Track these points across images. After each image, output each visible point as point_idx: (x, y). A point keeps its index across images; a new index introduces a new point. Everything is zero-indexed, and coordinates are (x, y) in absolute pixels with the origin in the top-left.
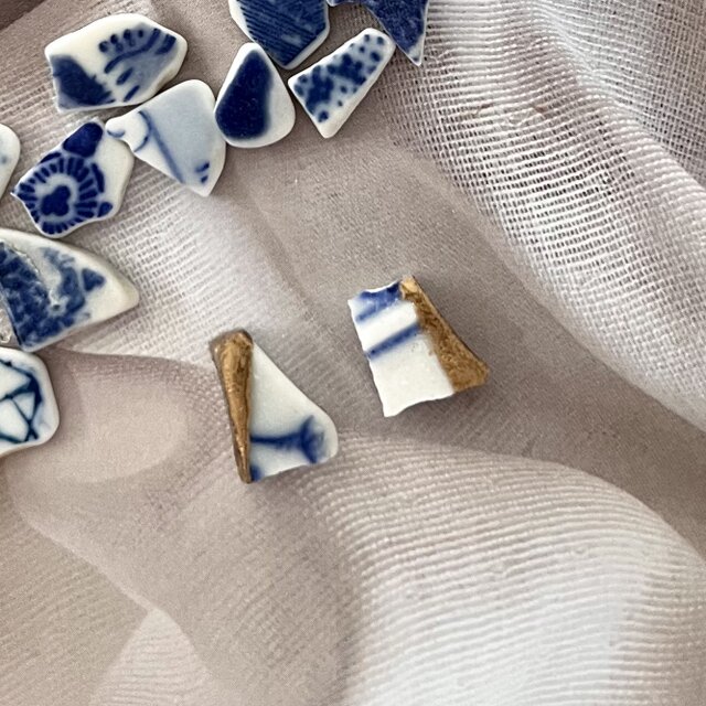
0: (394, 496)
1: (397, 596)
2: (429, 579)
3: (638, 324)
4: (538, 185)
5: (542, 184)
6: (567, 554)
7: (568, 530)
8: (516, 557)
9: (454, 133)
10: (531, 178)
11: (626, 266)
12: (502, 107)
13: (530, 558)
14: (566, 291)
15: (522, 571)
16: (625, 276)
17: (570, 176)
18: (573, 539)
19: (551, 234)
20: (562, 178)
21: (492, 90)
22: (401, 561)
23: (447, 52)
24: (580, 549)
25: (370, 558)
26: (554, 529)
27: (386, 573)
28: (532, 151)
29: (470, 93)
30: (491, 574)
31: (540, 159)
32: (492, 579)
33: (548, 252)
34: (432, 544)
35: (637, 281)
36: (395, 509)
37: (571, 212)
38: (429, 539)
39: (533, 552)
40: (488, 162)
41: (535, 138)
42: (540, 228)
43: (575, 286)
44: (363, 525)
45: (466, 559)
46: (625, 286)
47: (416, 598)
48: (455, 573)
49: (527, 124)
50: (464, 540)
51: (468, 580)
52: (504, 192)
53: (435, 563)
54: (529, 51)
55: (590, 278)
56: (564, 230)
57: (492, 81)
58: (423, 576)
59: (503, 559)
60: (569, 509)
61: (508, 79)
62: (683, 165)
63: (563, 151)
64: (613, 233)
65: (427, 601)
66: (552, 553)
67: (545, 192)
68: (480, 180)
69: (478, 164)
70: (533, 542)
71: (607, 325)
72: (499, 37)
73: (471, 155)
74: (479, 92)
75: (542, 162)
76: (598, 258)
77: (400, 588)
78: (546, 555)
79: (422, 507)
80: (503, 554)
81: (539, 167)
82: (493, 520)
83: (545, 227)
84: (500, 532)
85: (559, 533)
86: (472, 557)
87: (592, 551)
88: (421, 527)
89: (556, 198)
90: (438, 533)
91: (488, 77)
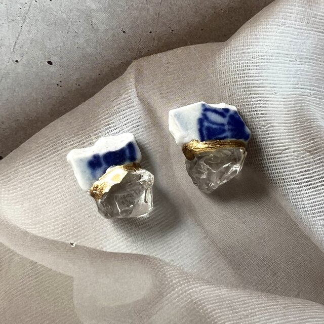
12: (293, 150)
21: (288, 142)
23: (269, 125)
29: (279, 143)
41: (306, 164)
54: (305, 126)
57: (288, 139)
61: (295, 138)
72: (292, 120)
74: (282, 143)
83: (309, 202)
91: (287, 137)
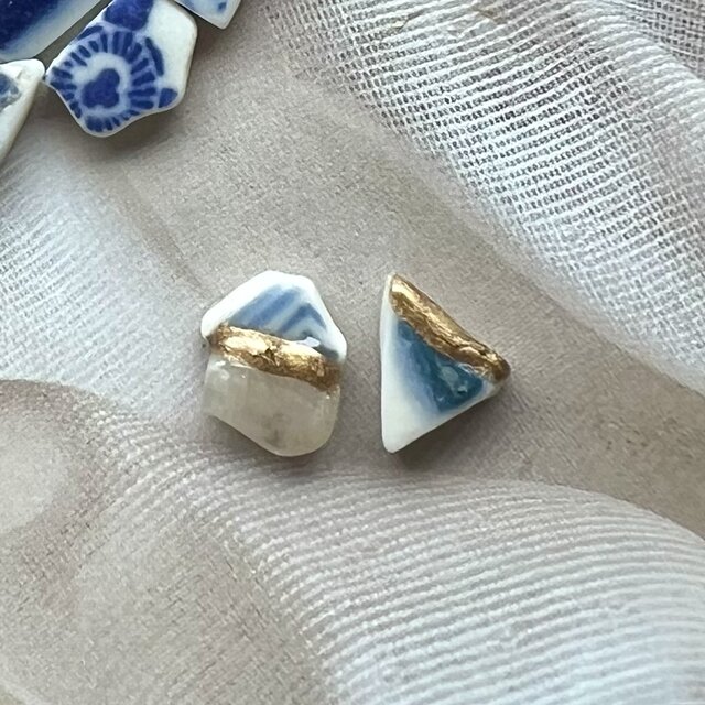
0: (351, 544)
1: (370, 680)
2: (412, 654)
3: (657, 289)
4: (497, 114)
5: (503, 112)
6: (598, 610)
7: (594, 578)
8: (528, 617)
10: (486, 105)
11: (632, 213)
13: (547, 618)
15: (540, 636)
16: (632, 226)
17: (540, 97)
18: (604, 589)
19: (523, 178)
20: (529, 102)
22: (371, 631)
24: (614, 603)
25: (328, 629)
26: (576, 576)
27: (352, 648)
30: (497, 643)
31: (495, 79)
32: (499, 649)
33: (520, 202)
34: (410, 605)
35: (648, 231)
36: (354, 561)
38: (405, 599)
39: (551, 609)
42: (507, 171)
43: (563, 245)
44: (313, 585)
45: (459, 624)
46: (633, 240)
47: (397, 680)
48: (446, 644)
49: (473, 33)
50: (452, 598)
51: (465, 652)
52: (452, 127)
53: (417, 631)
55: (584, 232)
56: (540, 171)
58: (403, 649)
59: (511, 621)
60: (592, 548)
62: (692, 70)
63: (526, 66)
64: (607, 169)
65: (413, 684)
66: (576, 610)
67: (508, 123)
68: (417, 115)
70: (548, 596)
71: (614, 294)
73: (401, 83)
75: (499, 82)
76: (590, 204)
77: (375, 668)
78: (568, 612)
79: (390, 557)
80: (512, 615)
81: (496, 90)
82: (488, 568)
84: (500, 584)
85: (582, 581)
86: (468, 620)
87: (633, 604)
88: (393, 584)
89: (524, 130)
90: (416, 590)
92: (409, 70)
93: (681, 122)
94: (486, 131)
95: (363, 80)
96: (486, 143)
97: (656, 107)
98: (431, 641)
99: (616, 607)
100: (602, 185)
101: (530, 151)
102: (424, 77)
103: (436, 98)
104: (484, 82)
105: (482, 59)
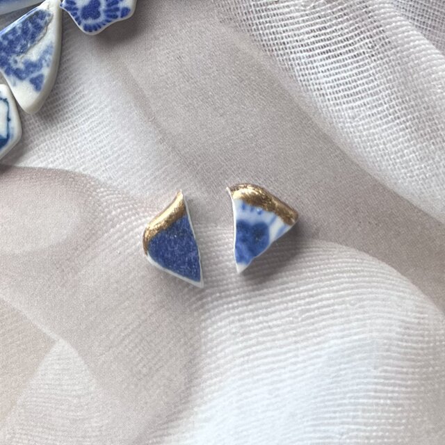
1: (225, 333)
2: (247, 322)
3: (393, 146)
4: (322, 50)
5: (325, 50)
6: (343, 306)
7: (343, 290)
8: (308, 307)
9: (263, 14)
10: (317, 45)
11: (385, 106)
13: (318, 308)
14: (342, 124)
15: (312, 317)
16: (384, 113)
17: (345, 43)
18: (348, 295)
19: (332, 84)
20: (339, 45)
22: (228, 309)
24: (352, 302)
25: (207, 307)
26: (335, 288)
27: (218, 317)
28: (318, 26)
30: (291, 319)
31: (323, 32)
32: (292, 322)
33: (329, 97)
34: (250, 298)
35: (392, 116)
37: (346, 69)
39: (320, 304)
40: (286, 34)
43: (349, 120)
45: (273, 309)
46: (384, 120)
47: (239, 335)
48: (265, 318)
50: (272, 295)
51: (275, 322)
52: (298, 55)
53: (252, 311)
55: (359, 115)
56: (341, 82)
58: (243, 320)
59: (299, 308)
60: (345, 275)
62: (425, 35)
63: (340, 26)
64: (375, 83)
65: (245, 337)
66: (333, 305)
67: (327, 55)
68: (281, 47)
69: (279, 36)
70: (320, 297)
71: (371, 147)
73: (274, 30)
75: (325, 34)
76: (365, 101)
77: (228, 328)
78: (328, 306)
80: (300, 305)
81: (322, 37)
84: (296, 290)
85: (337, 291)
86: (277, 307)
87: (361, 303)
89: (335, 59)
92: (279, 24)
93: (416, 62)
94: (316, 58)
95: (255, 27)
96: (315, 65)
97: (404, 53)
98: (258, 316)
99: (353, 305)
100: (372, 91)
101: (337, 71)
102: (287, 28)
103: (291, 39)
104: (317, 33)
105: (318, 21)
